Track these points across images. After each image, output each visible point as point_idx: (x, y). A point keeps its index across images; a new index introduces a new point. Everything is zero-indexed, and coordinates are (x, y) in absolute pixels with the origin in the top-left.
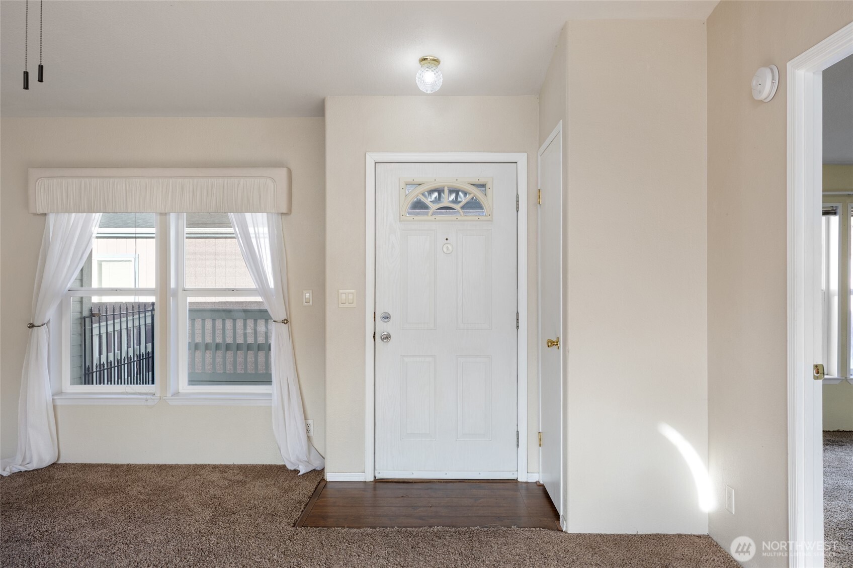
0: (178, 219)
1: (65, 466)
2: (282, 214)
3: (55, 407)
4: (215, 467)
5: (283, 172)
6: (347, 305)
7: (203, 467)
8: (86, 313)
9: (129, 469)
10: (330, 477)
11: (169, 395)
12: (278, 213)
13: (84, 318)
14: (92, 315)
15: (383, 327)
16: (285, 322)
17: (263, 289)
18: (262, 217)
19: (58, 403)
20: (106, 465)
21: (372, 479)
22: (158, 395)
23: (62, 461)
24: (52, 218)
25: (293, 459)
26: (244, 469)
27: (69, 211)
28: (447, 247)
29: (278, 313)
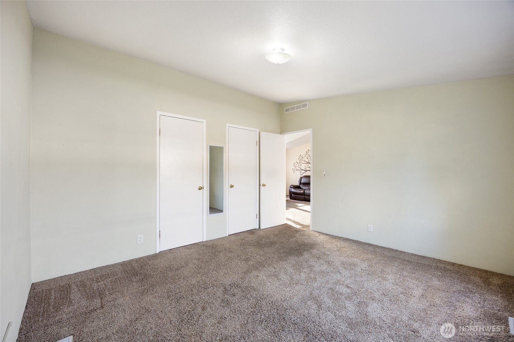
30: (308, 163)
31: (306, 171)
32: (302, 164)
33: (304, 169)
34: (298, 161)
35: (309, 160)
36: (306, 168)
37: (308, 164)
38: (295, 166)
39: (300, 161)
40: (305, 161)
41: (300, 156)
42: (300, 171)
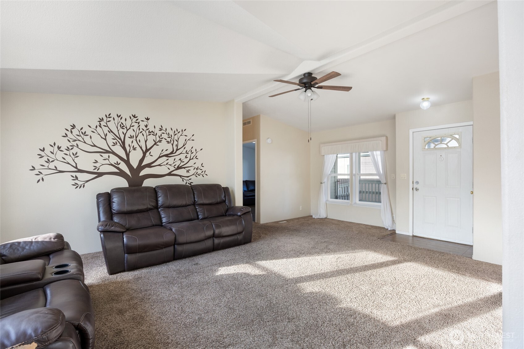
0: (356, 154)
1: (328, 219)
2: (385, 151)
3: (326, 204)
4: (364, 225)
5: (384, 138)
6: (403, 178)
7: (362, 224)
8: (336, 181)
9: (343, 222)
10: (397, 232)
11: (353, 203)
12: (384, 151)
13: (336, 182)
14: (338, 181)
15: (415, 186)
16: (386, 184)
17: (378, 174)
18: (378, 153)
19: (327, 203)
20: (338, 220)
21: (412, 235)
22: (350, 203)
23: (327, 218)
24: (325, 156)
25: (387, 226)
26: (372, 227)
27: (329, 154)
28: (441, 159)
29: (383, 181)
30: (107, 152)
31: (100, 175)
32: (80, 153)
33: (91, 170)
34: (64, 144)
35: (111, 144)
36: (97, 165)
37: (107, 155)
38: (45, 158)
39: (75, 143)
40: (95, 146)
41: (74, 127)
42: (74, 174)
